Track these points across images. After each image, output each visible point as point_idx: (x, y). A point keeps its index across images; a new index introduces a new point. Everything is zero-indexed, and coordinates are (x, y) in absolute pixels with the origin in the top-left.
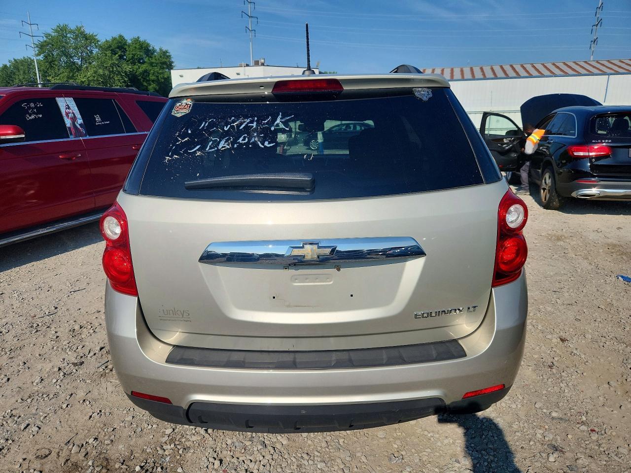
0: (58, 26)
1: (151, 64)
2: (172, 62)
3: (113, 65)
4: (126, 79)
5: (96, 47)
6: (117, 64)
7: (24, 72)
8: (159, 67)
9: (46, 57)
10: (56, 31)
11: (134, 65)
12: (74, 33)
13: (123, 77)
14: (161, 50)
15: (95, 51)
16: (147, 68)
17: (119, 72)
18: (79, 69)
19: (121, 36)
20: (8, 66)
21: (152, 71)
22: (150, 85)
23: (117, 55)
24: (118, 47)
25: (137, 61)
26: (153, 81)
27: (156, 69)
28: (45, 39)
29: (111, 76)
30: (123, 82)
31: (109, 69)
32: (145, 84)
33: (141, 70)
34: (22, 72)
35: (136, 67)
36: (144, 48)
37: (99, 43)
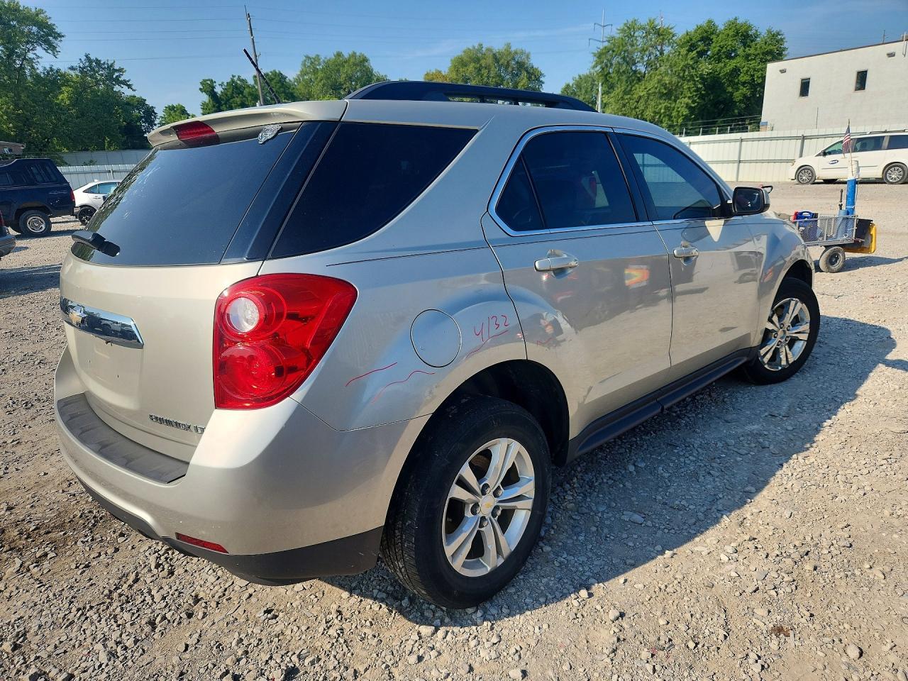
0: (625, 24)
1: (747, 57)
2: (784, 49)
3: (687, 66)
4: (700, 86)
5: (669, 45)
6: (691, 66)
7: (586, 92)
8: (758, 61)
9: (603, 69)
10: (623, 31)
11: (718, 63)
12: (644, 29)
13: (697, 83)
14: (769, 32)
15: (667, 50)
16: (738, 65)
17: (692, 76)
18: (640, 78)
19: (710, 22)
20: (571, 85)
21: (745, 69)
22: (738, 89)
23: (695, 52)
24: (702, 39)
25: (724, 56)
26: (744, 84)
27: (753, 64)
28: (606, 44)
29: (680, 84)
30: (695, 91)
31: (679, 73)
32: (730, 89)
33: (728, 69)
34: (583, 91)
35: (721, 65)
36: (740, 34)
37: (674, 38)
